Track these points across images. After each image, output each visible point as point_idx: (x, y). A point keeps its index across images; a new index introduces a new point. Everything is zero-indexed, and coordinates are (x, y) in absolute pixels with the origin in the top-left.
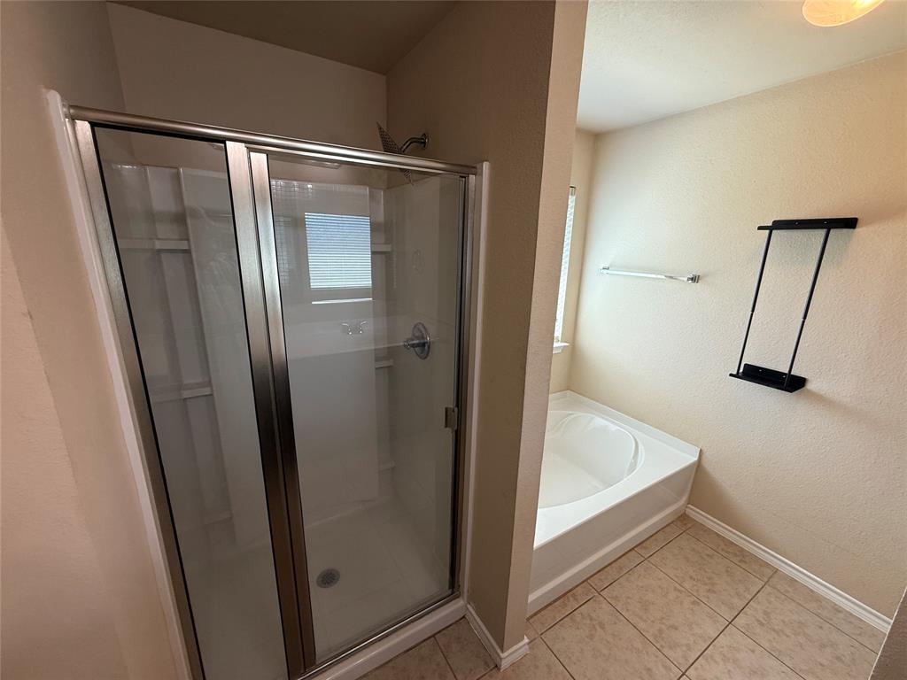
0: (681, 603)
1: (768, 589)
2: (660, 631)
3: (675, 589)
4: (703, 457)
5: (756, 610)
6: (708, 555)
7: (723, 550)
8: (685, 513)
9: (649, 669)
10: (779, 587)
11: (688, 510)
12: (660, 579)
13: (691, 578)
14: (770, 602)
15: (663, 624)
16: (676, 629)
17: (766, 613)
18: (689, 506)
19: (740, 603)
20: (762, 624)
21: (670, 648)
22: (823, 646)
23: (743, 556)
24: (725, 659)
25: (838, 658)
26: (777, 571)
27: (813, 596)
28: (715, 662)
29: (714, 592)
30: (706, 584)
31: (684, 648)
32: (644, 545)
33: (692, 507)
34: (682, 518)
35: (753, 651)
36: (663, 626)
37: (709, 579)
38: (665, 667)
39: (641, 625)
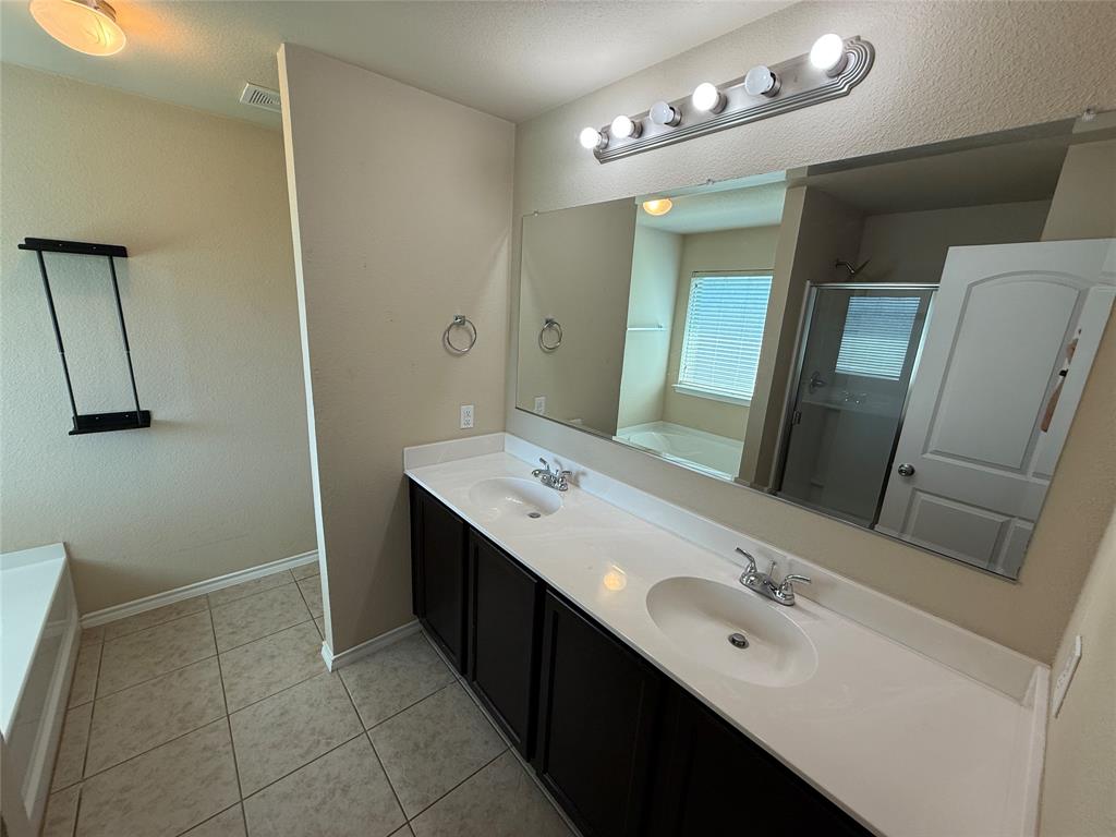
0: (172, 686)
1: (215, 611)
2: (180, 720)
3: (154, 685)
4: (72, 549)
5: (222, 630)
6: (150, 636)
7: (156, 621)
8: (83, 630)
9: (204, 749)
10: (219, 602)
11: (84, 623)
12: (132, 696)
13: (156, 664)
14: (224, 616)
15: (177, 713)
16: (190, 703)
17: (229, 624)
18: (84, 617)
19: (209, 638)
20: (233, 633)
21: (201, 718)
22: (271, 606)
23: (177, 609)
24: (239, 675)
25: (283, 603)
26: (207, 596)
27: (240, 587)
28: (236, 684)
29: (185, 652)
30: (172, 655)
31: (210, 705)
32: (74, 695)
33: (87, 615)
34: (86, 636)
35: (247, 651)
36: (180, 715)
37: (171, 648)
38: (213, 731)
39: (161, 739)
